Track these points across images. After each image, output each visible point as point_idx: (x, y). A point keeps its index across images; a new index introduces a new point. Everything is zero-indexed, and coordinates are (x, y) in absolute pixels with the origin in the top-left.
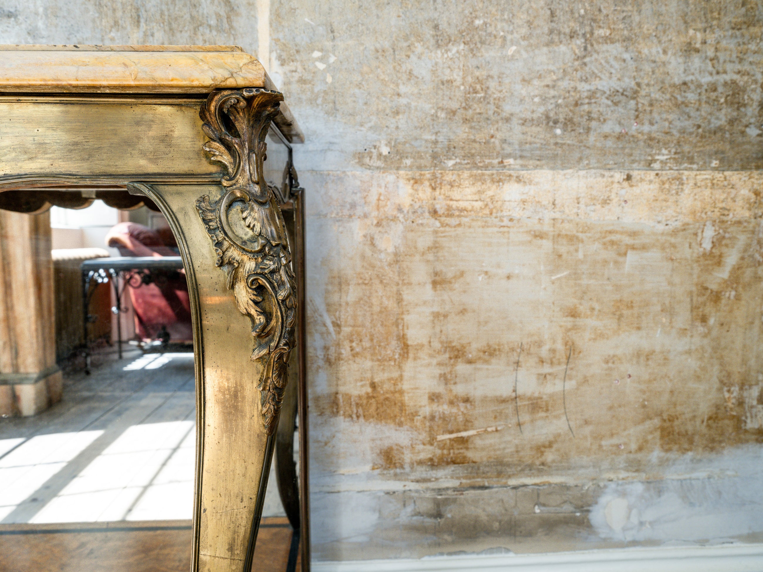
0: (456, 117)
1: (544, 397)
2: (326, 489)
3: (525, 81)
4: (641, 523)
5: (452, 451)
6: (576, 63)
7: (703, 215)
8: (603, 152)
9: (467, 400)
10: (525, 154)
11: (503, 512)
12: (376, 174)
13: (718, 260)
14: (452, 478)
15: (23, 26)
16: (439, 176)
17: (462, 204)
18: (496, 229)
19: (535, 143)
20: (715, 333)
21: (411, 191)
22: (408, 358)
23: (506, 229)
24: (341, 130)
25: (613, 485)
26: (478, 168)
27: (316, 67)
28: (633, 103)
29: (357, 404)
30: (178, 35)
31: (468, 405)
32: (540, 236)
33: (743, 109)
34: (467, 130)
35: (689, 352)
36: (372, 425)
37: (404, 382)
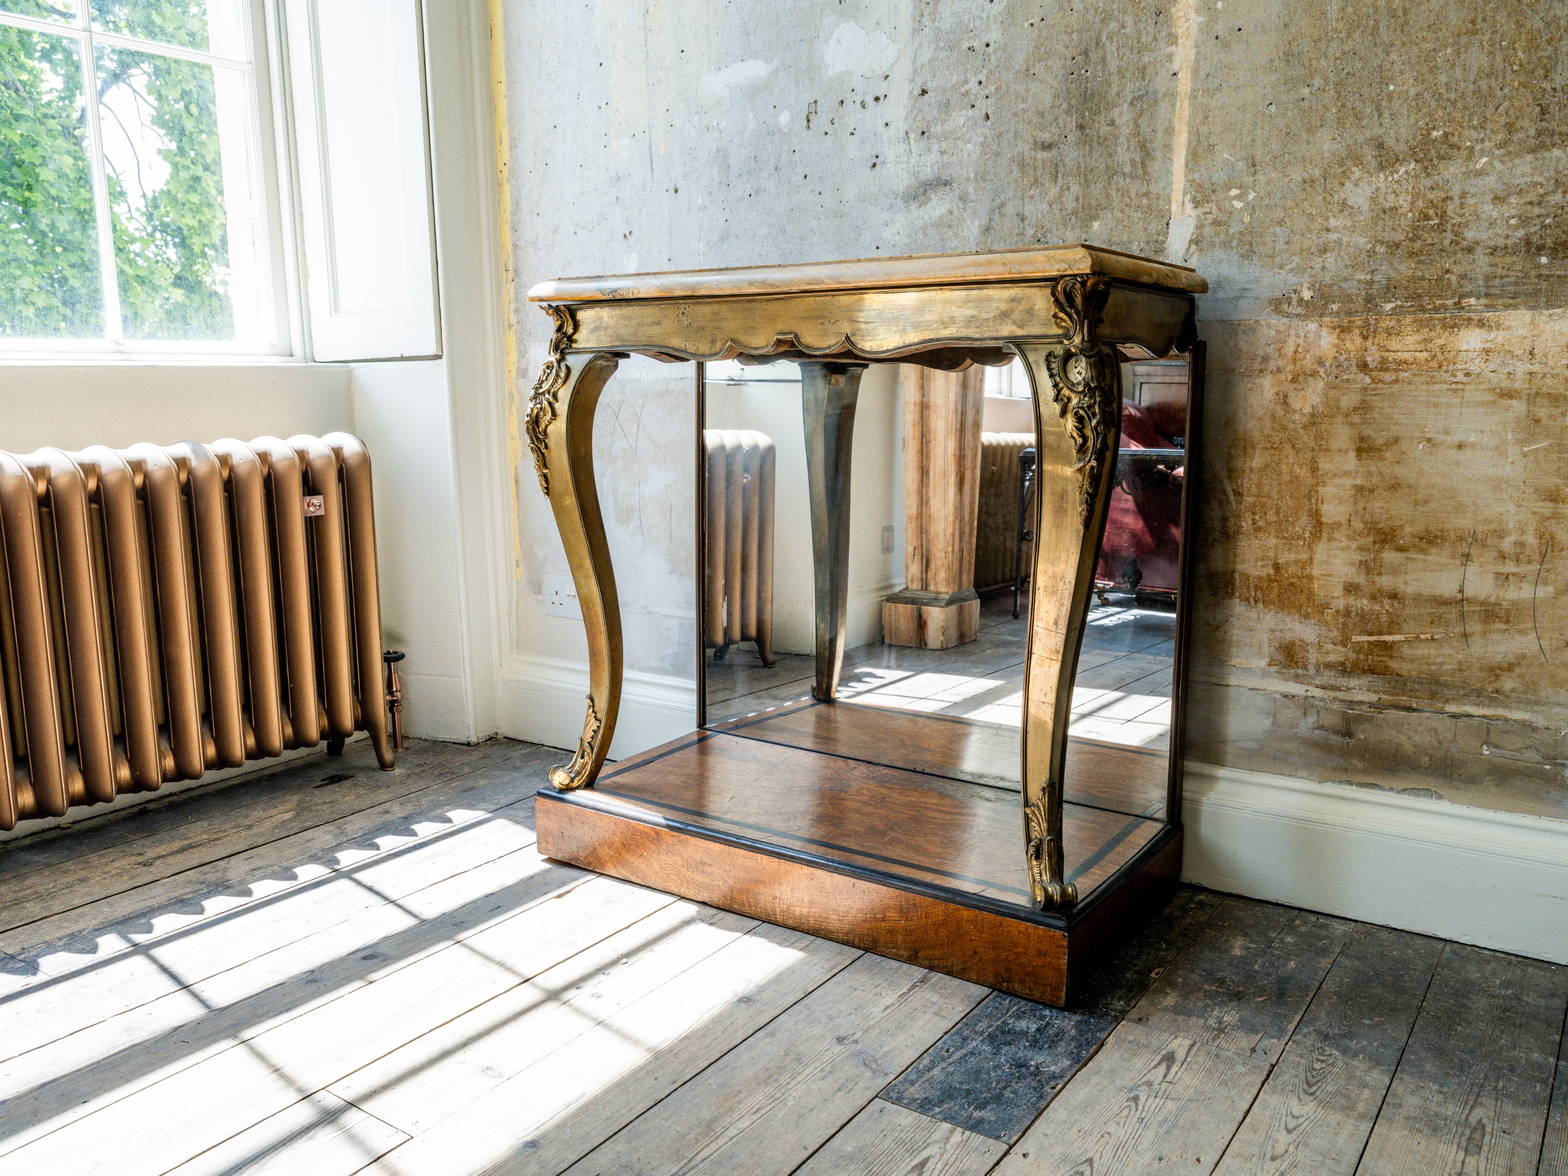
0: (1399, 251)
1: (1504, 603)
3: (1498, 199)
5: (1370, 657)
9: (1394, 596)
10: (1492, 291)
11: (1436, 744)
12: (1296, 322)
14: (1368, 690)
15: (956, 192)
16: (1373, 322)
17: (1401, 356)
18: (1445, 386)
19: (1508, 276)
21: (1336, 341)
22: (1320, 538)
23: (1459, 386)
24: (1257, 274)
26: (1426, 311)
27: (1233, 206)
29: (1256, 587)
30: (1093, 187)
31: (1396, 604)
32: (1508, 394)
34: (1413, 265)
36: (1272, 612)
37: (1315, 566)
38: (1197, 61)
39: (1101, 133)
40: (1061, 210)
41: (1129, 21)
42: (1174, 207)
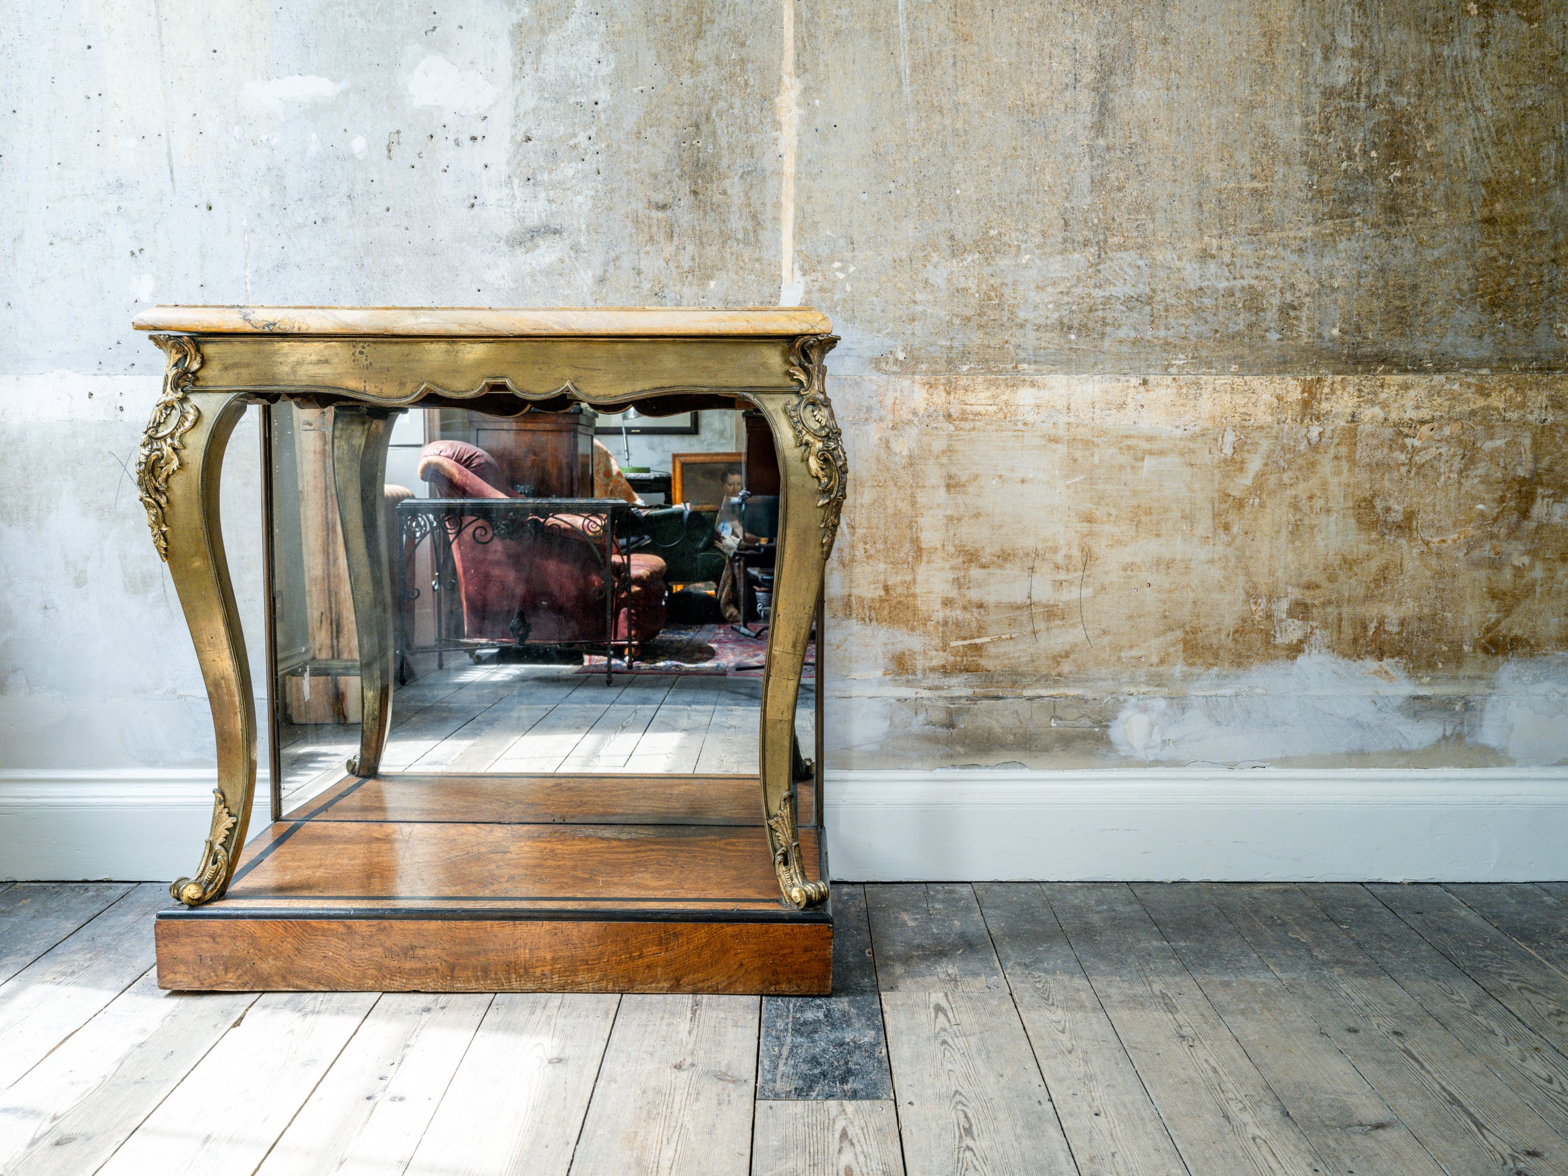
0: (971, 324)
1: (1060, 604)
2: (837, 694)
3: (1040, 288)
4: (1164, 742)
5: (965, 658)
6: (1090, 270)
7: (1223, 420)
8: (1118, 357)
9: (980, 606)
10: (1038, 359)
11: (1018, 724)
12: (893, 378)
13: (1241, 467)
14: (965, 686)
15: (567, 242)
16: (953, 380)
17: (976, 408)
18: (1010, 433)
19: (1049, 348)
20: (1238, 541)
21: (926, 395)
22: (921, 561)
23: (1020, 433)
24: (859, 336)
25: (1133, 700)
26: (992, 373)
27: (836, 276)
28: (1148, 308)
29: (870, 607)
30: (708, 248)
31: (982, 611)
32: (1055, 440)
33: (1262, 314)
34: (981, 336)
35: (1211, 561)
36: (885, 629)
37: (917, 586)
38: (799, 147)
39: (714, 200)
40: (677, 267)
41: (737, 104)
42: (784, 274)
